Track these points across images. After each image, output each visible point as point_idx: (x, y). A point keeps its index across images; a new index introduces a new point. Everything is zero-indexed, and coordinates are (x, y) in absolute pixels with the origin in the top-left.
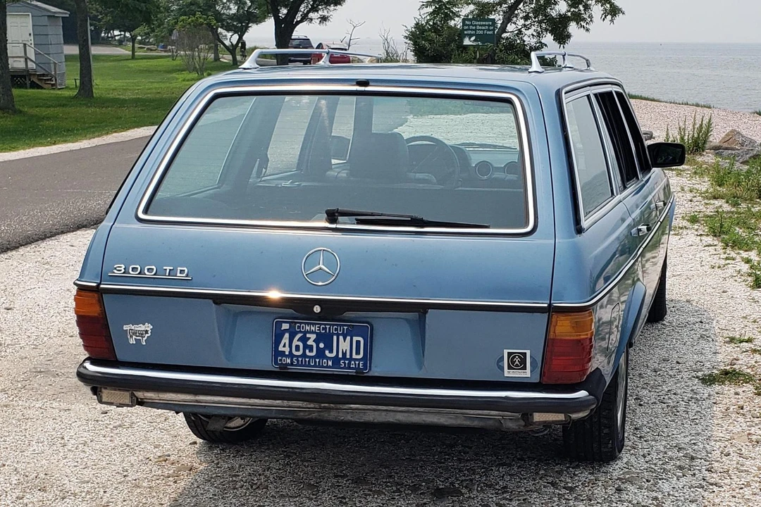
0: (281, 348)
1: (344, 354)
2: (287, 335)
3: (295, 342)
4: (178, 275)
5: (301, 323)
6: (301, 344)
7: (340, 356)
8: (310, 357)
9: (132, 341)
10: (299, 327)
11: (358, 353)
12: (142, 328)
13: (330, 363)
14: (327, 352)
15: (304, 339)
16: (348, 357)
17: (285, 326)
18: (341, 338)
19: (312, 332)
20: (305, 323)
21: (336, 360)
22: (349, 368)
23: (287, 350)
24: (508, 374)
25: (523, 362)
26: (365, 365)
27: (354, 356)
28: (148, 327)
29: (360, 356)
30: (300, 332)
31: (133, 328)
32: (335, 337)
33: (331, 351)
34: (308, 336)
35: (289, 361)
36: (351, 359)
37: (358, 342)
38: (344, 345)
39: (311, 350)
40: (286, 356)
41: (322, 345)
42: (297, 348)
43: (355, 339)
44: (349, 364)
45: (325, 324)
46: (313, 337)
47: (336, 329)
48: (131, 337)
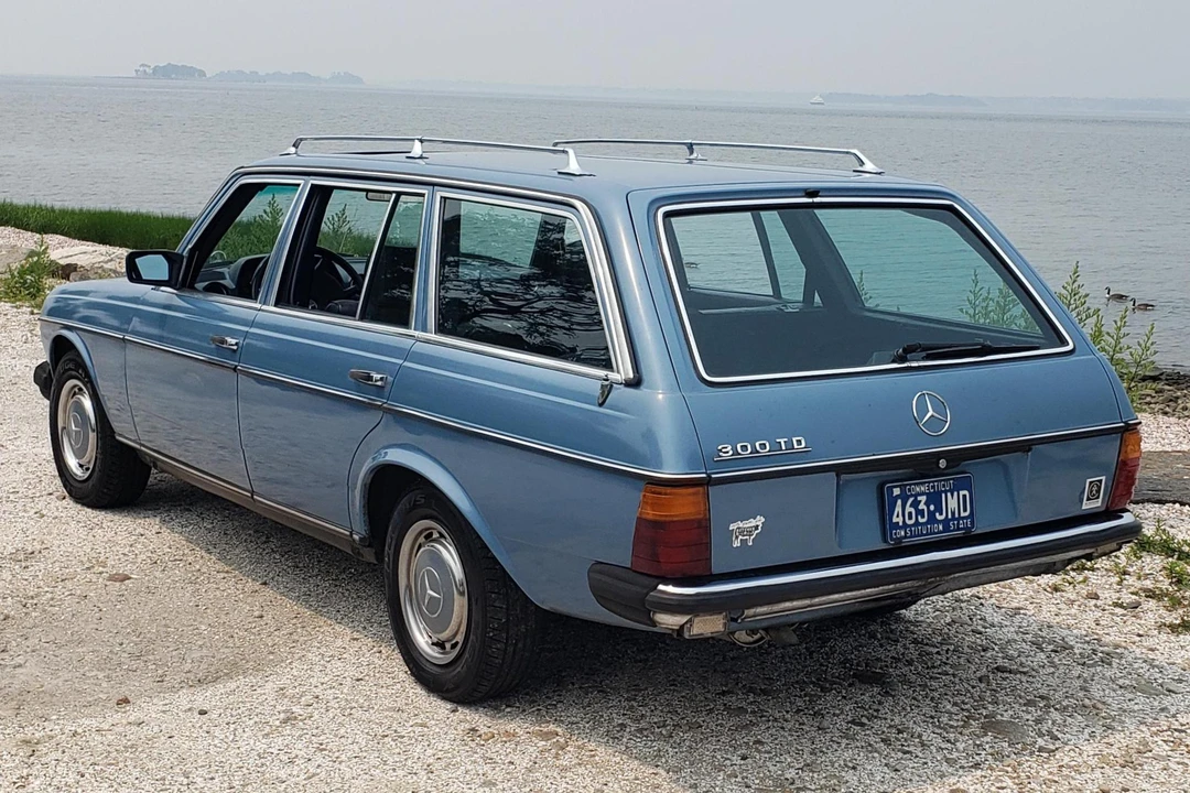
0: (895, 520)
1: (953, 513)
2: (899, 502)
3: (909, 509)
4: (796, 446)
5: (910, 485)
6: (913, 510)
7: (950, 516)
8: (922, 524)
9: (737, 544)
10: (909, 490)
11: (965, 510)
12: (753, 523)
13: (941, 527)
14: (937, 514)
15: (915, 504)
16: (957, 516)
17: (897, 491)
18: (949, 494)
19: (922, 494)
20: (914, 484)
21: (946, 522)
22: (959, 529)
23: (900, 520)
24: (1087, 506)
25: (1098, 491)
26: (972, 522)
27: (963, 514)
28: (760, 520)
29: (967, 514)
30: (912, 496)
31: (741, 525)
32: (943, 495)
33: (941, 514)
34: (919, 498)
35: (903, 533)
36: (960, 518)
37: (964, 496)
38: (952, 503)
39: (923, 517)
40: (900, 528)
41: (932, 507)
42: (910, 513)
43: (962, 493)
44: (958, 524)
45: (933, 482)
46: (923, 499)
47: (944, 486)
48: (737, 537)
